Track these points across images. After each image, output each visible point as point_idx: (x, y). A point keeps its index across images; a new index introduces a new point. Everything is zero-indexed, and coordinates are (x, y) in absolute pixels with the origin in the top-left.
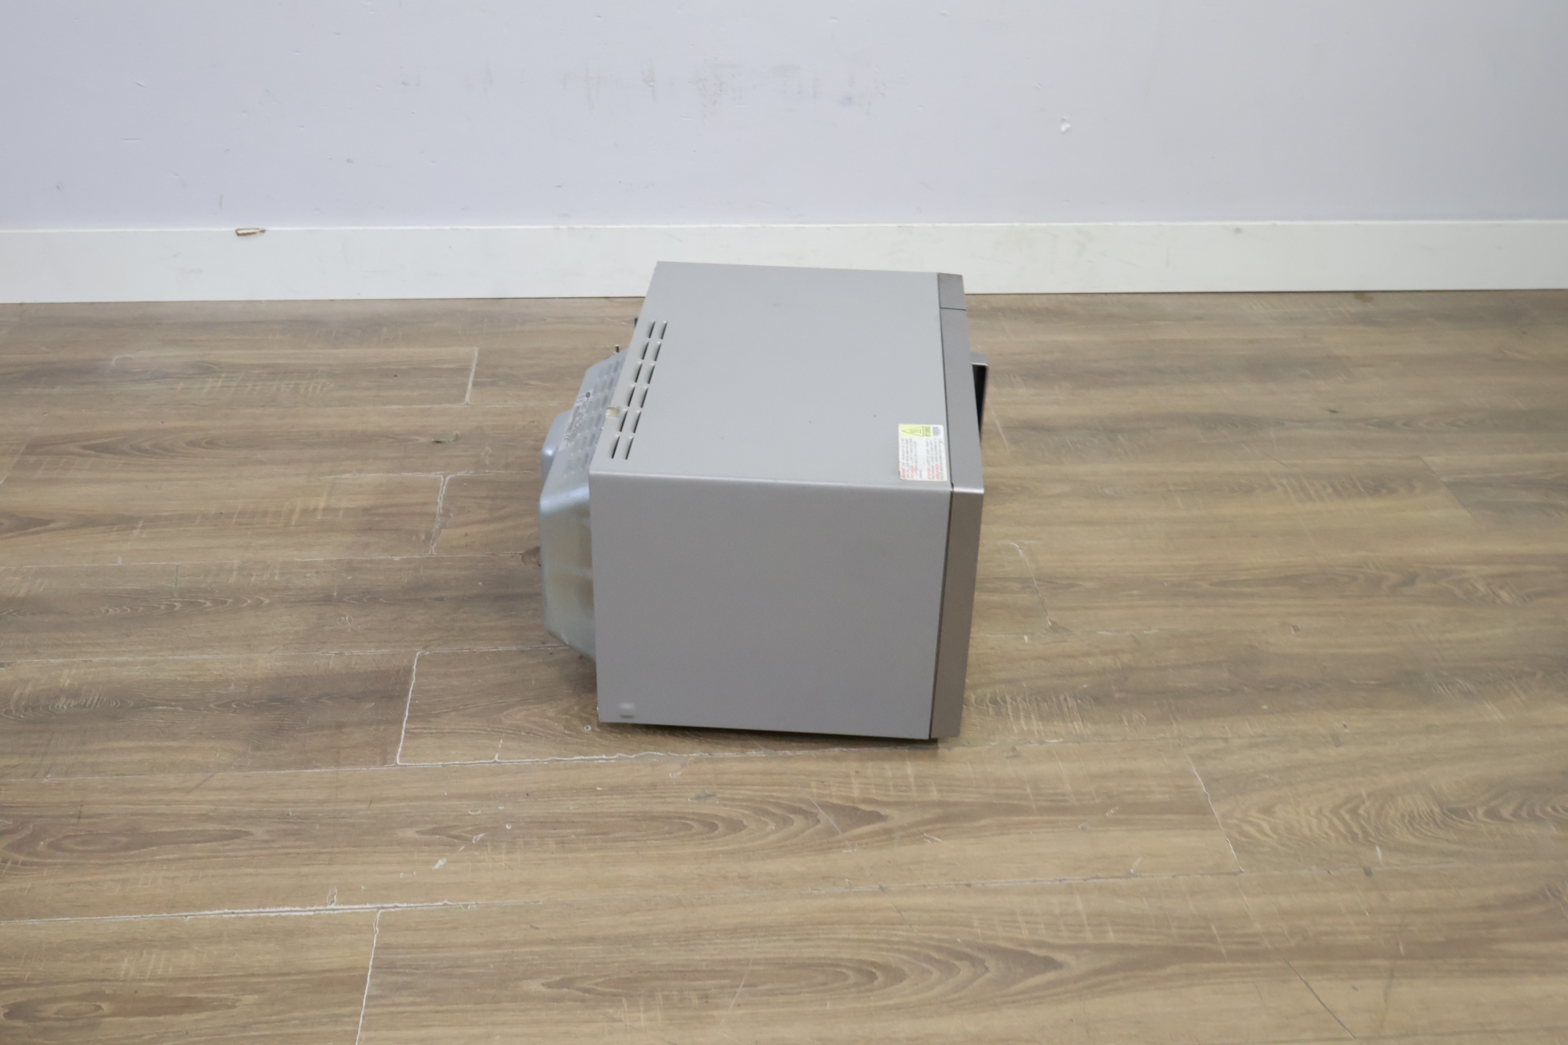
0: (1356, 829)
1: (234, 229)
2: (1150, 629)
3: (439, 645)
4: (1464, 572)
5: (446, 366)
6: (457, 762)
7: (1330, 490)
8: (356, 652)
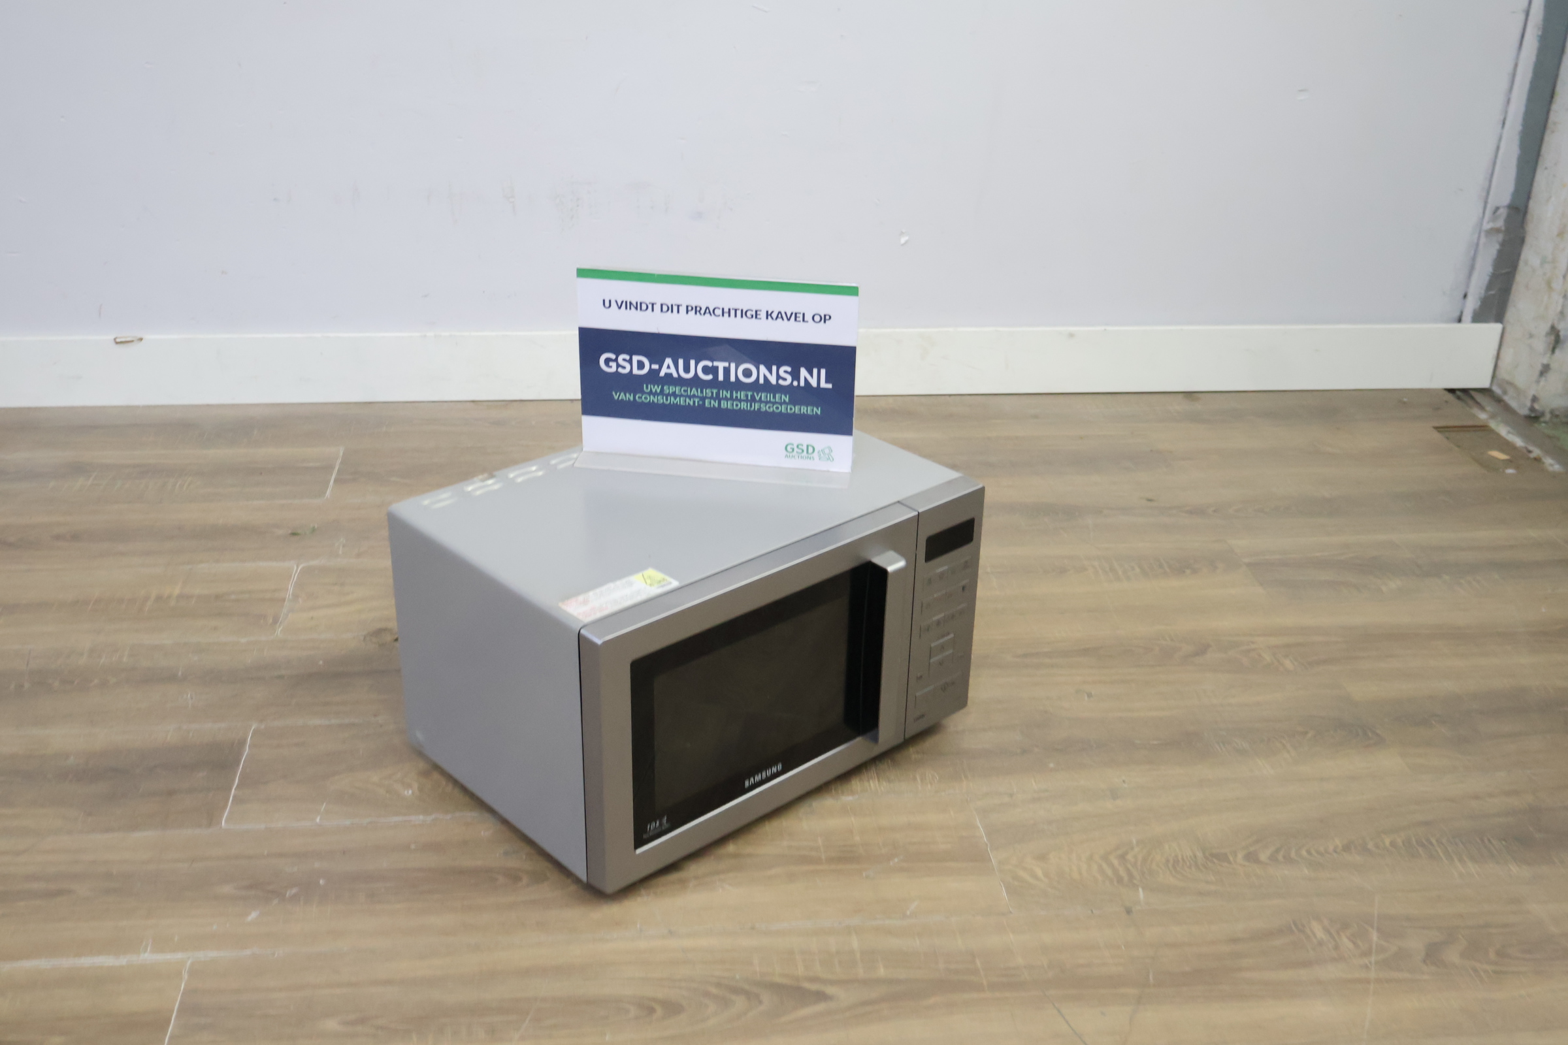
0: (1122, 872)
1: (112, 337)
3: (275, 719)
4: (1253, 643)
5: (311, 464)
6: (280, 825)
8: (194, 726)
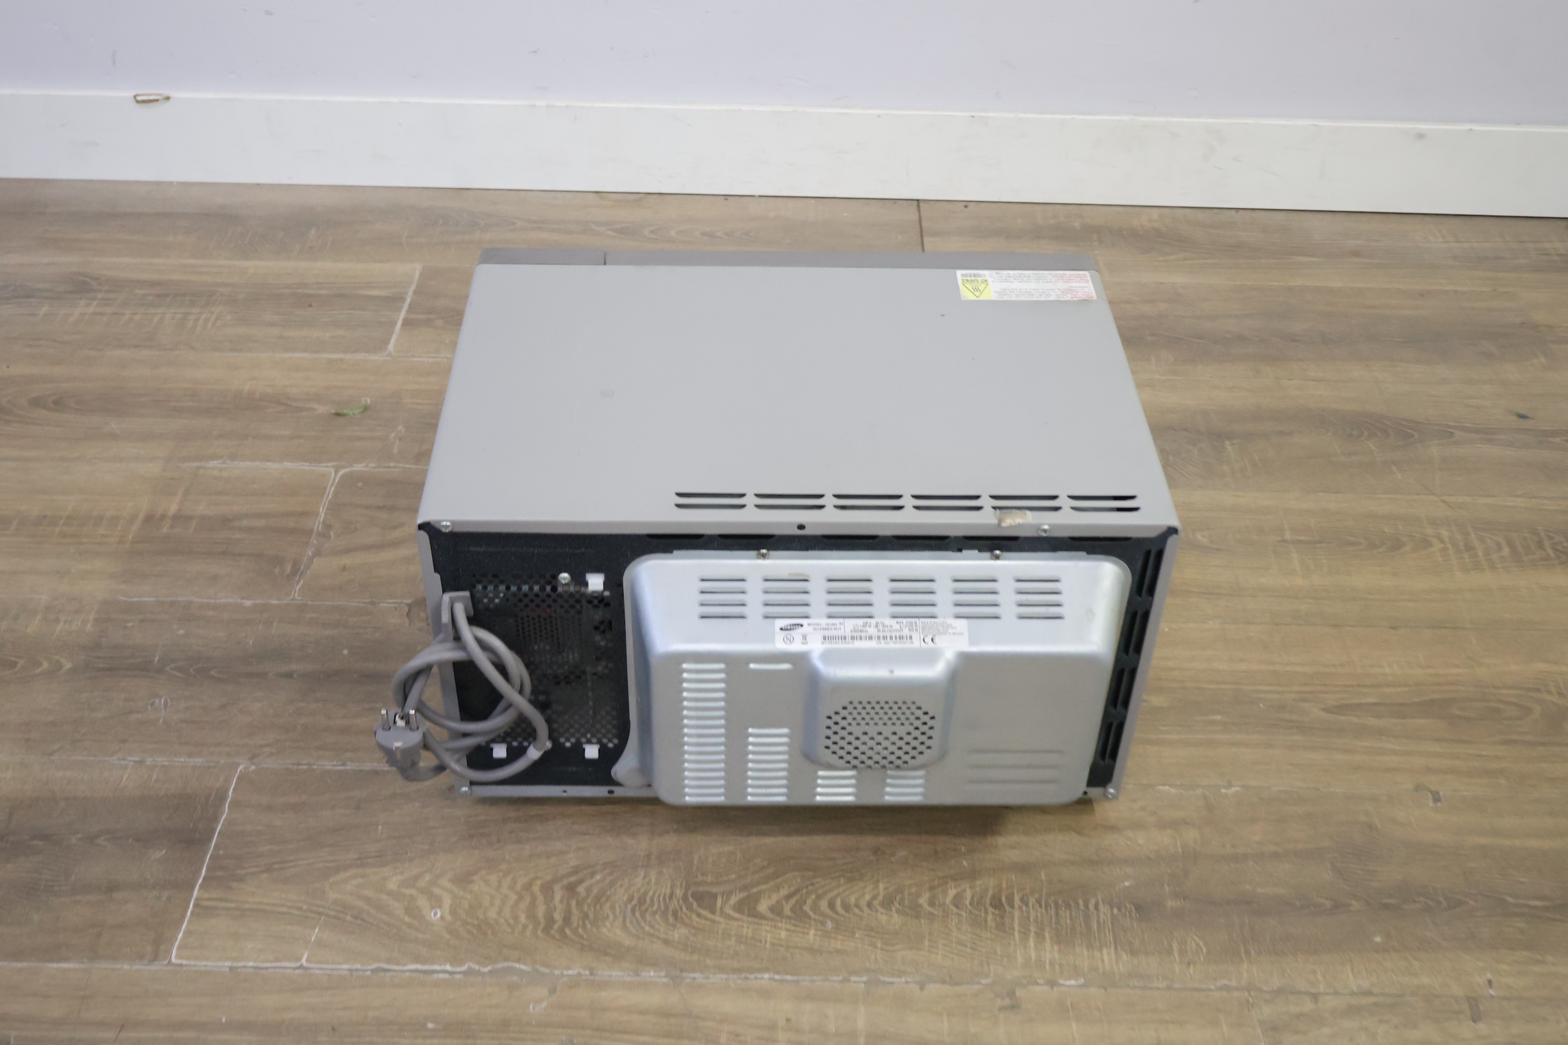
1: (132, 94)
2: (1230, 785)
3: (271, 754)
5: (376, 293)
6: (251, 964)
7: (1506, 551)
8: (161, 760)
